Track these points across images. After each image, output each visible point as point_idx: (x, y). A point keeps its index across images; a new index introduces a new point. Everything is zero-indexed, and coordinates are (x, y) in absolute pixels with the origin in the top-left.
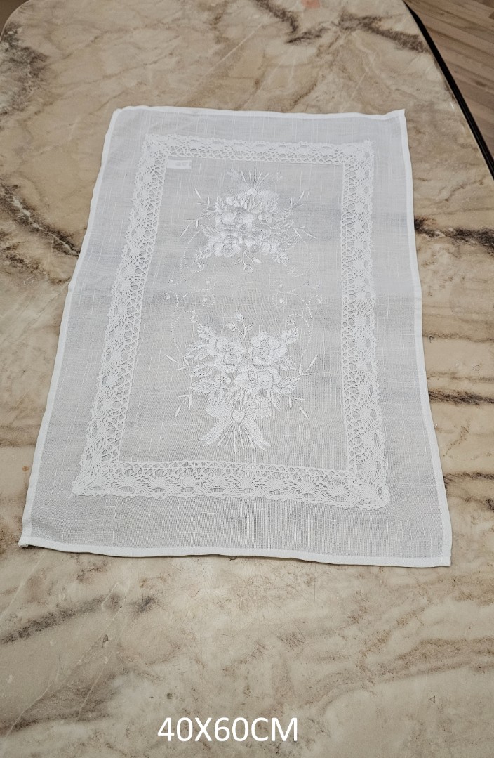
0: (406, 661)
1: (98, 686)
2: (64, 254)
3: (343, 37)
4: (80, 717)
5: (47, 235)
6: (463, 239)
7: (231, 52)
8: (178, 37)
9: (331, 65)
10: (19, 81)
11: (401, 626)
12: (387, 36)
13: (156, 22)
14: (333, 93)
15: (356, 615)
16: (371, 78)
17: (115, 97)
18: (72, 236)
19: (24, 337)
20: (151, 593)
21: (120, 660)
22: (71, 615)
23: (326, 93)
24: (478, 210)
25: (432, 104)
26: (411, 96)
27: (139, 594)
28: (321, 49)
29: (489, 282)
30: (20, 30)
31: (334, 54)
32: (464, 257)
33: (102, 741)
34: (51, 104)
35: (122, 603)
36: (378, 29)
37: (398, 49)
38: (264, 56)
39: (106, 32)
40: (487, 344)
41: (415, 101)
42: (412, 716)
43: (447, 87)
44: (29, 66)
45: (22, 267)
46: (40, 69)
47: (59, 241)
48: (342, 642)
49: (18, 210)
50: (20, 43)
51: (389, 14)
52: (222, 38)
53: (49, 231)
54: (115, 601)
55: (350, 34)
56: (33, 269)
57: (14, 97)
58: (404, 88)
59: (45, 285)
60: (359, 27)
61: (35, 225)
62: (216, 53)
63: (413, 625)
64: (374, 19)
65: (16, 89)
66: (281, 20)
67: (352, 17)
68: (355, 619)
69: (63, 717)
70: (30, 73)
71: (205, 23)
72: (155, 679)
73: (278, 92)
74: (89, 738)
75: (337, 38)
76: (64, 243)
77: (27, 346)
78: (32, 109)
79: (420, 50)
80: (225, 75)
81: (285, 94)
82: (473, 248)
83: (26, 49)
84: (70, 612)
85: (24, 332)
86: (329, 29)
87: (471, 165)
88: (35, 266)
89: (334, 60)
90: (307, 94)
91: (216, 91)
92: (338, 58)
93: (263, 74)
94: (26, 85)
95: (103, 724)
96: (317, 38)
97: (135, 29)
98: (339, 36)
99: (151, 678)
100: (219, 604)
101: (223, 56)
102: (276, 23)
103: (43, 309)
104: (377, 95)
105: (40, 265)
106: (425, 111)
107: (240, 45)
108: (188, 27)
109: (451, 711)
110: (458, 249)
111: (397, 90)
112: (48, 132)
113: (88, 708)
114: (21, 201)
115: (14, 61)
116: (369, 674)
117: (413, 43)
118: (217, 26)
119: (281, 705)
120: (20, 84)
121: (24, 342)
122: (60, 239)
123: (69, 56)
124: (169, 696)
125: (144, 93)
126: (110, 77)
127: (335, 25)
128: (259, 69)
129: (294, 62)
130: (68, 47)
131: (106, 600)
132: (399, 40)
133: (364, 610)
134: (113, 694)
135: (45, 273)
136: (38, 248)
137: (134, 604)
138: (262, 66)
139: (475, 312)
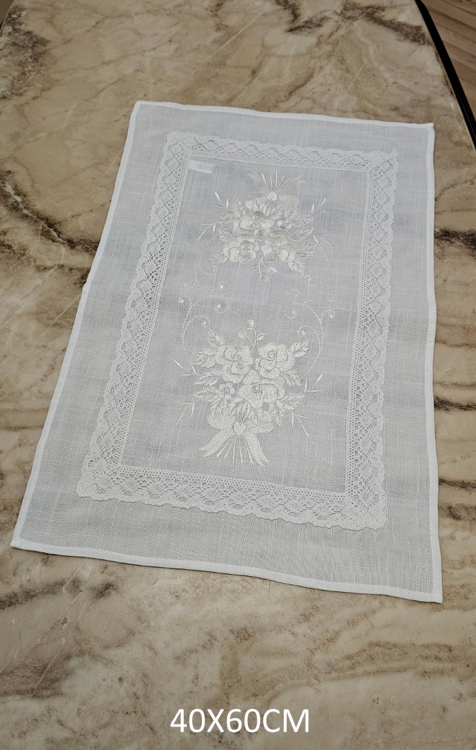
0: (353, 661)
1: (54, 666)
2: (51, 242)
3: (345, 27)
4: (35, 694)
5: (36, 221)
6: (448, 240)
7: (230, 41)
8: (178, 23)
9: (330, 55)
10: (20, 65)
11: (351, 626)
12: (389, 27)
13: (157, 8)
14: (330, 85)
15: (307, 613)
16: (369, 70)
17: (112, 84)
18: (60, 223)
19: (6, 322)
20: (112, 579)
21: (77, 642)
22: (33, 596)
23: (322, 85)
24: (467, 210)
25: (429, 99)
26: (409, 90)
27: (99, 579)
28: (321, 38)
29: (471, 285)
30: (24, 13)
31: (333, 45)
32: (448, 259)
33: (54, 718)
34: (49, 89)
35: (82, 588)
36: (380, 19)
37: (399, 40)
38: (263, 45)
39: (107, 17)
40: (462, 350)
41: (412, 95)
42: (354, 715)
43: (447, 81)
44: (30, 50)
45: (10, 253)
46: (40, 54)
47: (47, 228)
48: (292, 638)
49: (10, 196)
50: (23, 27)
51: (394, 3)
52: (222, 25)
53: (38, 217)
54: (76, 585)
55: (352, 24)
56: (20, 254)
57: (13, 82)
58: (402, 82)
59: (30, 271)
60: (361, 16)
61: (25, 212)
62: (215, 41)
63: (363, 627)
64: (377, 9)
65: (16, 74)
66: (283, 8)
67: (354, 7)
68: (306, 618)
69: (19, 692)
70: (31, 57)
71: (207, 9)
72: (108, 663)
73: (274, 83)
74: (43, 715)
75: (338, 28)
76: (52, 230)
77: (9, 331)
78: (30, 94)
79: (422, 42)
80: (222, 64)
81: (281, 84)
82: (458, 250)
83: (29, 33)
84: (32, 593)
85: (8, 318)
86: (331, 18)
87: (464, 163)
88: (22, 252)
89: (333, 51)
90: (303, 85)
91: (212, 80)
92: (337, 49)
93: (261, 63)
94: (26, 69)
95: (56, 702)
96: (317, 28)
97: (136, 15)
98: (340, 25)
99: (105, 661)
100: (176, 594)
101: (222, 43)
102: (278, 10)
103: (28, 295)
104: (374, 88)
105: (27, 252)
106: (421, 106)
107: (239, 33)
108: (190, 14)
109: (393, 714)
110: (443, 251)
111: (395, 83)
112: (44, 118)
113: (43, 685)
114: (13, 187)
115: (16, 44)
116: (315, 672)
117: (416, 34)
118: (219, 12)
119: (227, 695)
120: (20, 68)
121: (7, 327)
122: (49, 226)
123: (70, 40)
124: (120, 679)
125: (140, 80)
126: (107, 63)
127: (337, 14)
128: (257, 58)
129: (292, 52)
130: (69, 31)
131: (67, 583)
132: (401, 31)
133: (316, 609)
134: (68, 674)
135: (31, 259)
136: (26, 234)
137: (93, 589)
138: (260, 55)
139: (454, 316)
